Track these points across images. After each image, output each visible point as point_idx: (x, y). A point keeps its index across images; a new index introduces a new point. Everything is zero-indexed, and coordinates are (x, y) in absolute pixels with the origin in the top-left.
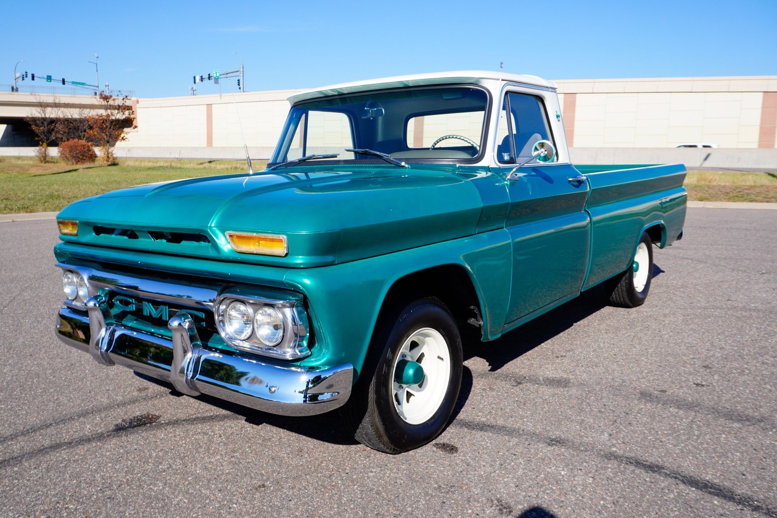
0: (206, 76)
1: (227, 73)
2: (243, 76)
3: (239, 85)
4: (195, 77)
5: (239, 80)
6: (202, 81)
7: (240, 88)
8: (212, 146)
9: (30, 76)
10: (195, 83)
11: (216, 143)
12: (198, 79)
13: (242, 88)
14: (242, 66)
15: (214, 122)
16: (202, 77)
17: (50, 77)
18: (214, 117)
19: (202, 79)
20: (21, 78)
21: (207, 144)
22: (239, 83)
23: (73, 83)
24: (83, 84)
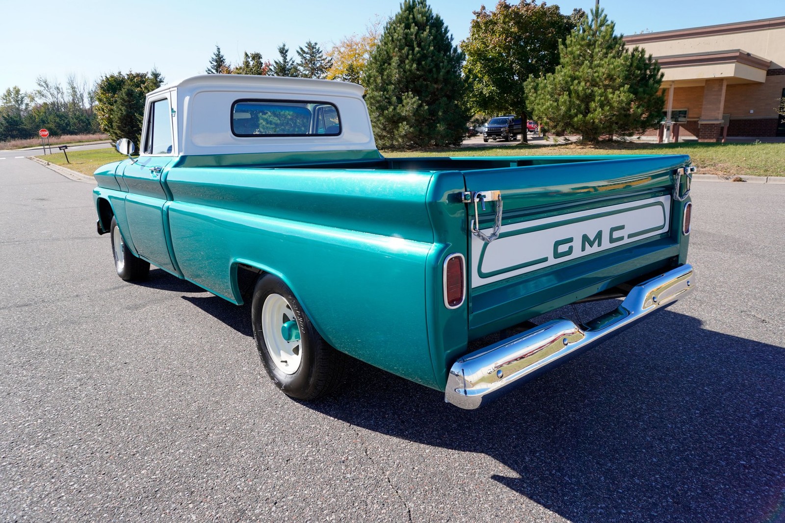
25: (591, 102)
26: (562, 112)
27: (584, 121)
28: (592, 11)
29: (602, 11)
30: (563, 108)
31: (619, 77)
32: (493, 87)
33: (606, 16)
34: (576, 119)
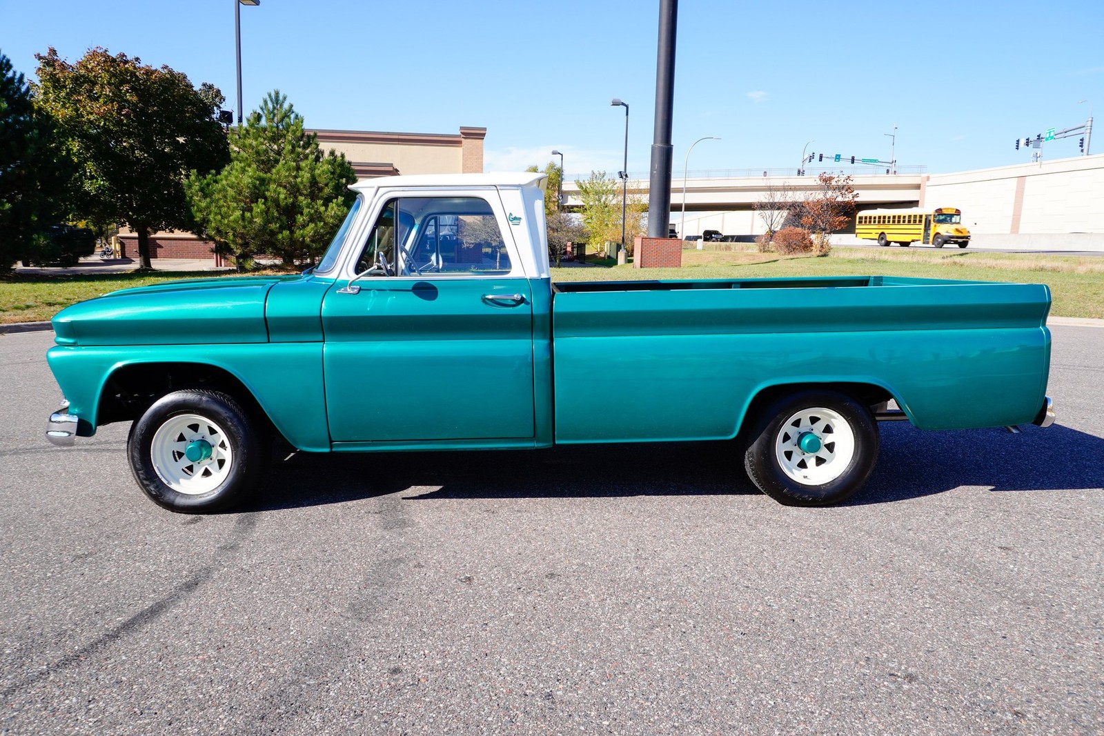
0: (1033, 138)
1: (1065, 130)
2: (1090, 133)
3: (1081, 146)
4: (1018, 141)
5: (1082, 140)
6: (1028, 145)
7: (1082, 151)
8: (1018, 231)
9: (817, 157)
10: (1017, 149)
11: (1023, 229)
12: (1023, 142)
13: (1085, 151)
14: (1090, 119)
15: (1026, 199)
16: (1028, 139)
17: (839, 156)
18: (1026, 193)
19: (1028, 143)
20: (808, 160)
21: (1012, 229)
22: (1082, 143)
23: (864, 160)
24: (875, 161)
25: (297, 214)
26: (256, 226)
27: (291, 239)
28: (270, 96)
29: (285, 98)
30: (258, 220)
31: (327, 185)
32: (103, 180)
33: (292, 106)
34: (280, 236)
